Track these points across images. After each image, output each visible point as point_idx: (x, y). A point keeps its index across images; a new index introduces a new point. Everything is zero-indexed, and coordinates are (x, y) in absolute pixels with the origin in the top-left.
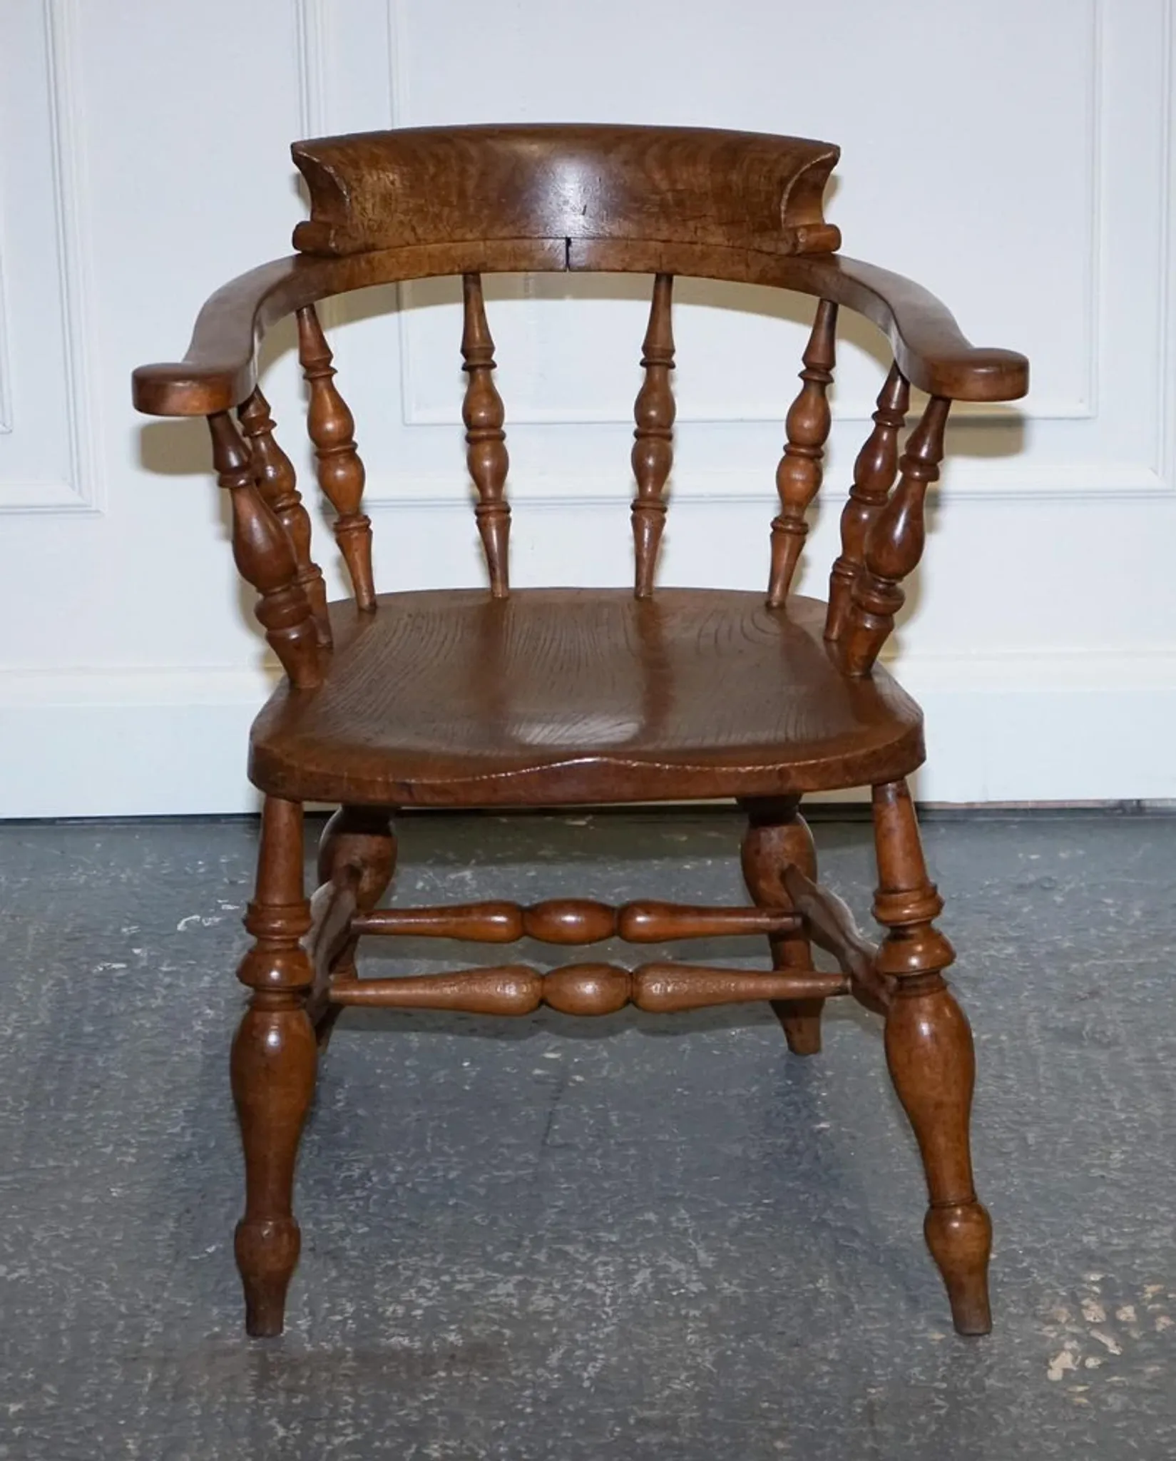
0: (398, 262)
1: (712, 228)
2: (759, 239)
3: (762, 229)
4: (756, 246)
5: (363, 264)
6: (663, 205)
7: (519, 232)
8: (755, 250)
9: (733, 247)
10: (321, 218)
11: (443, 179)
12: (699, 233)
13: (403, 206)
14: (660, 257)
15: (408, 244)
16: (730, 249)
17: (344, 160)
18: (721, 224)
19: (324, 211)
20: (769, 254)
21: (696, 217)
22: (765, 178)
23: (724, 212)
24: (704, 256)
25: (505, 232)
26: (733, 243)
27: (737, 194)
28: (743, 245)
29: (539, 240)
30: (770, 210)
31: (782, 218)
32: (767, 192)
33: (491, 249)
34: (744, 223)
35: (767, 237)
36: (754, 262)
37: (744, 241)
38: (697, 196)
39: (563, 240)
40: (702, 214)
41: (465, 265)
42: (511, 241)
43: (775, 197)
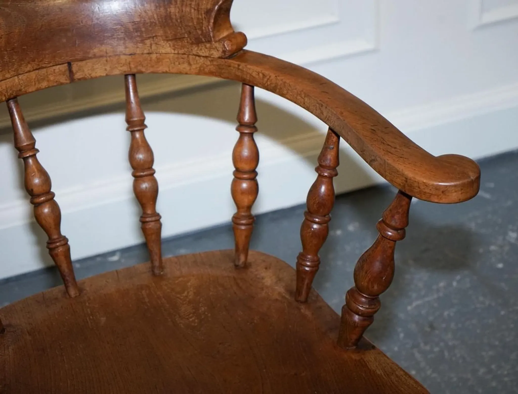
1: (162, 43)
2: (196, 49)
3: (198, 42)
4: (195, 53)
6: (127, 31)
7: (39, 65)
8: (194, 55)
9: (178, 54)
12: (154, 47)
14: (129, 64)
16: (176, 56)
18: (168, 41)
20: (206, 57)
21: (151, 37)
22: (195, 9)
23: (169, 33)
24: (159, 60)
25: (29, 67)
26: (178, 52)
27: (177, 21)
28: (185, 52)
29: (51, 67)
30: (202, 31)
31: (211, 35)
32: (198, 19)
33: (22, 80)
34: (184, 39)
35: (202, 47)
36: (195, 62)
37: (186, 50)
38: (149, 24)
39: (66, 64)
40: (154, 35)
41: (9, 94)
42: (34, 72)
43: (204, 22)
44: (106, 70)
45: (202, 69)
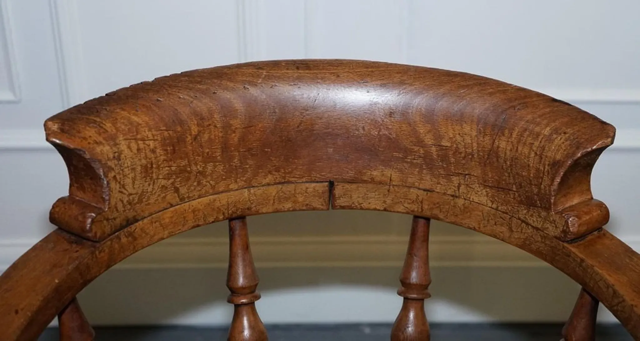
0: (161, 225)
1: (476, 186)
2: (525, 212)
3: (530, 203)
4: (521, 217)
5: (124, 240)
6: (427, 157)
7: (284, 178)
8: (520, 219)
9: (497, 210)
10: (80, 195)
11: (206, 136)
12: (463, 189)
13: (166, 170)
14: (422, 202)
15: (172, 206)
16: (493, 211)
17: (101, 139)
18: (485, 186)
19: (82, 188)
20: (537, 229)
21: (461, 174)
22: (536, 153)
23: (490, 176)
24: (466, 210)
25: (269, 179)
26: (498, 207)
27: (505, 162)
28: (508, 211)
29: (303, 184)
30: (540, 189)
31: (552, 201)
32: (538, 170)
33: (255, 195)
34: (510, 192)
35: (534, 212)
36: (519, 230)
37: (510, 208)
38: (463, 155)
39: (327, 183)
40: (467, 173)
41: (230, 212)
42: (275, 186)
43: (545, 178)
44: (385, 202)
45: (528, 242)
